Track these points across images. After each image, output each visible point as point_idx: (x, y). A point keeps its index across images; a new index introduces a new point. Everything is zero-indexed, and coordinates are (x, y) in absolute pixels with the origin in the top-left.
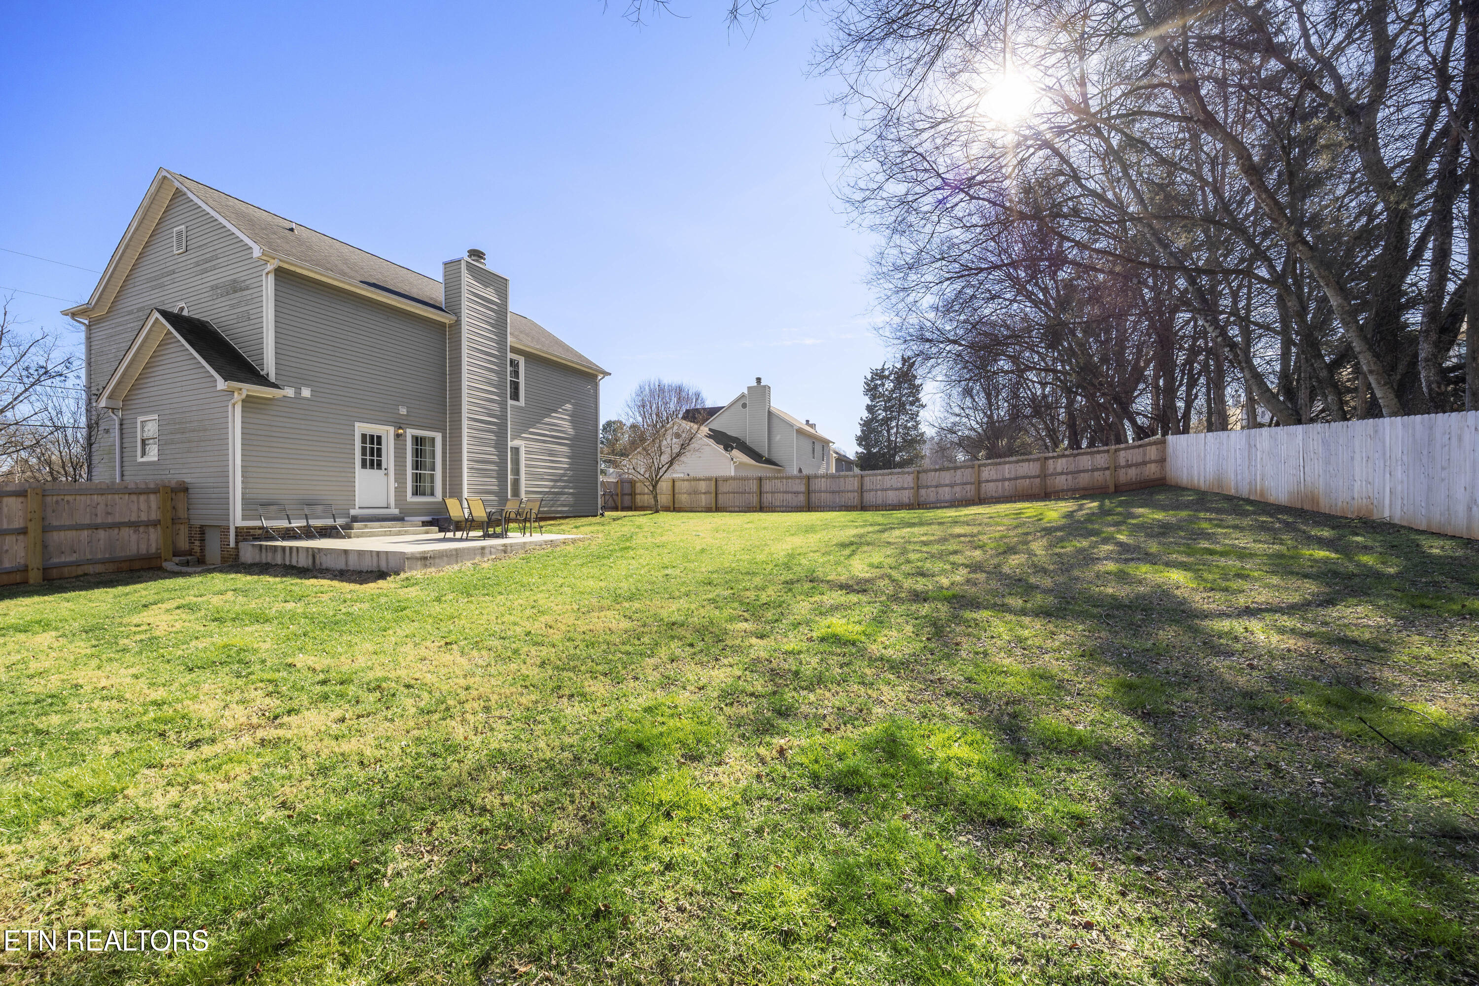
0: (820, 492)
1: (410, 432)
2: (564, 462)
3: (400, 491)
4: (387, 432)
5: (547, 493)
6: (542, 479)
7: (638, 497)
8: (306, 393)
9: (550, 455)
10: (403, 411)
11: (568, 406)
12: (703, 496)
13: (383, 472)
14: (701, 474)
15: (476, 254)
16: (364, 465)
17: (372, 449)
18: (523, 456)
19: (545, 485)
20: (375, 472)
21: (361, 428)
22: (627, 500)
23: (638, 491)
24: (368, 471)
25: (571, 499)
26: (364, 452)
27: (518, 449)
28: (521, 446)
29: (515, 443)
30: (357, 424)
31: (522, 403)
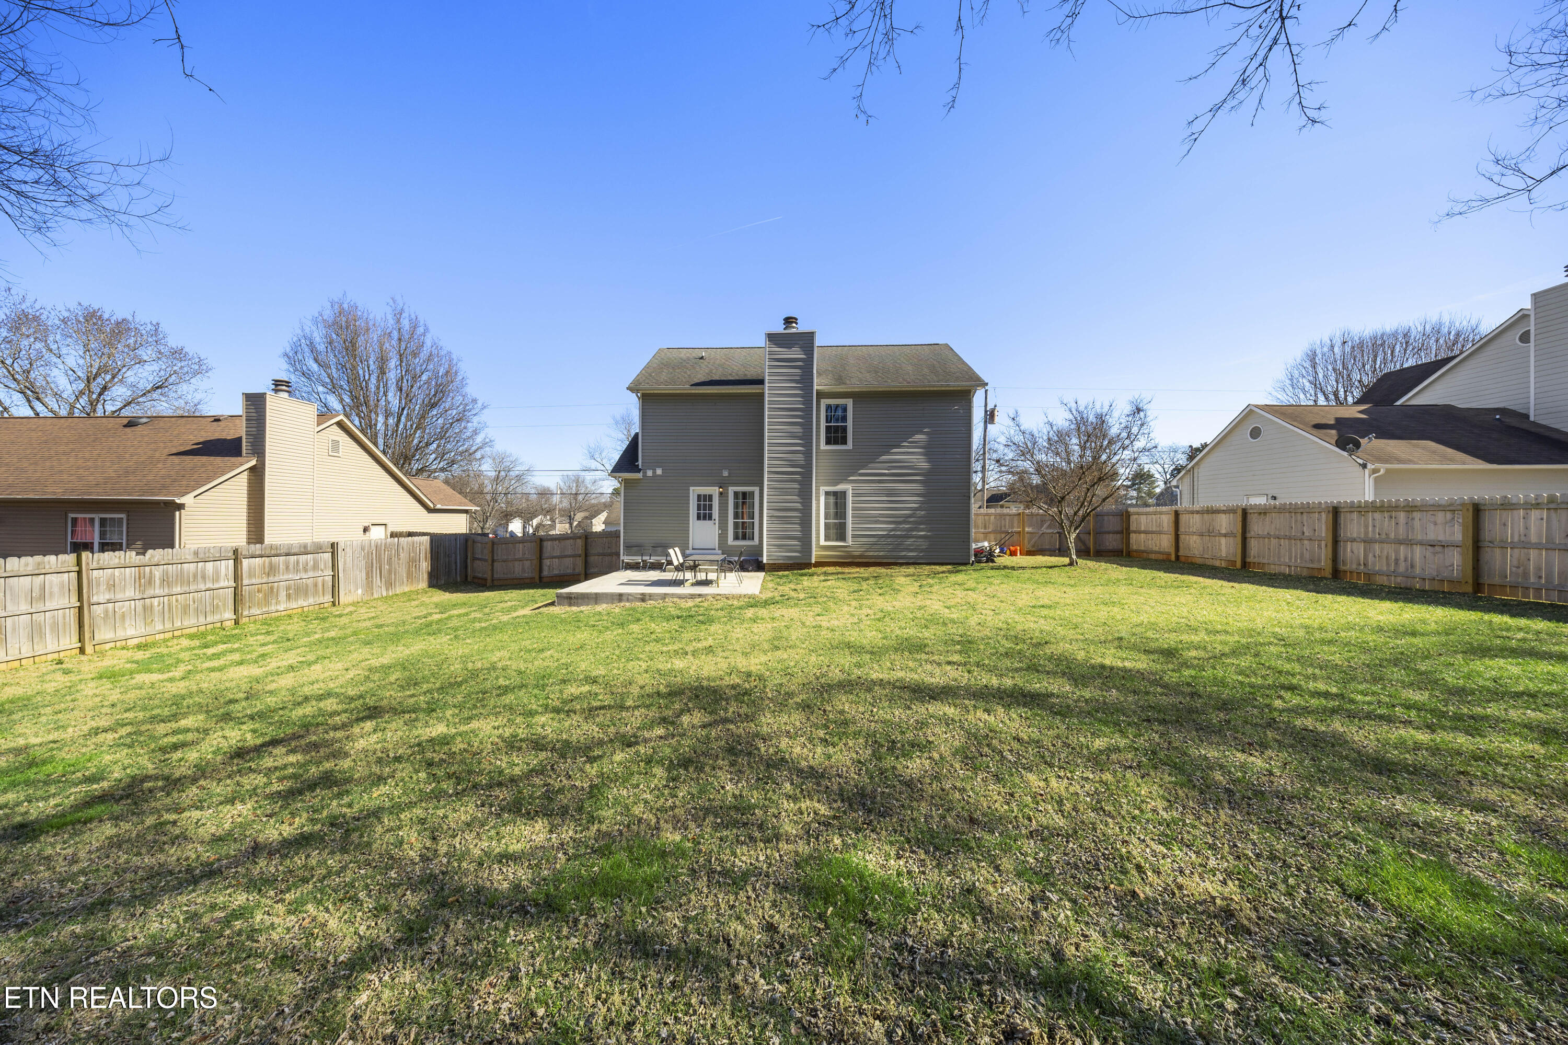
1: (731, 490)
2: (911, 502)
3: (723, 537)
4: (715, 491)
5: (883, 536)
6: (876, 522)
7: (1133, 536)
8: (659, 472)
9: (888, 495)
10: (726, 473)
11: (919, 437)
12: (1223, 540)
13: (712, 522)
14: (1219, 504)
15: (789, 321)
16: (699, 518)
17: (705, 505)
18: (850, 499)
19: (882, 528)
20: (707, 522)
21: (695, 491)
22: (1111, 541)
23: (1133, 527)
24: (702, 522)
25: (924, 544)
26: (699, 509)
27: (845, 492)
28: (848, 489)
29: (840, 487)
30: (691, 488)
31: (850, 445)
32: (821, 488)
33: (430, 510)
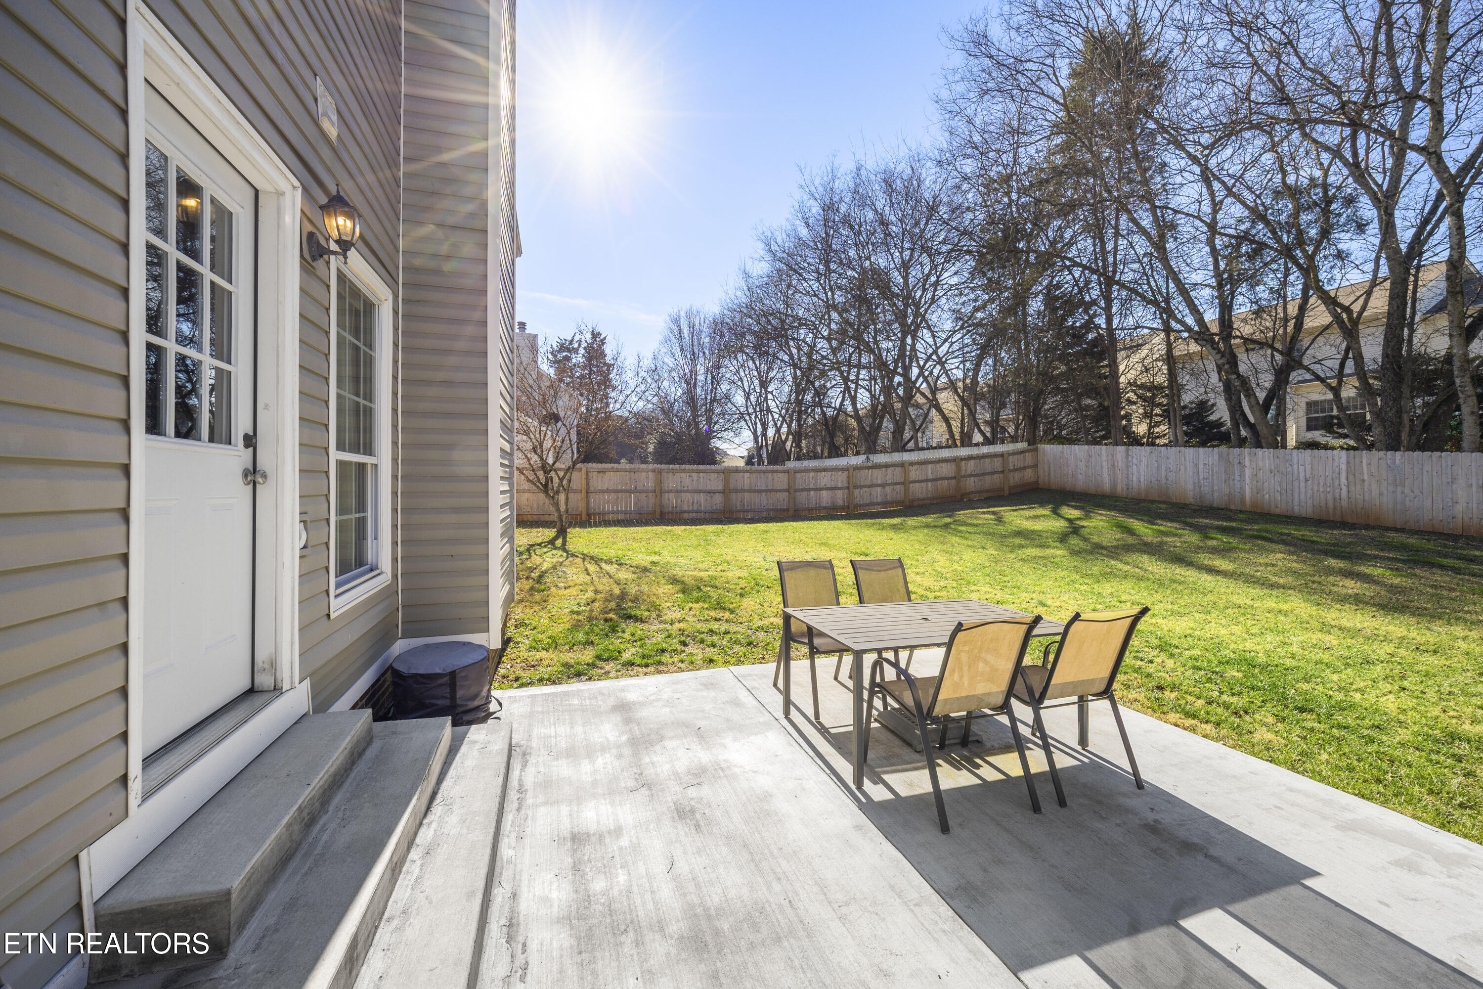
0: (743, 491)
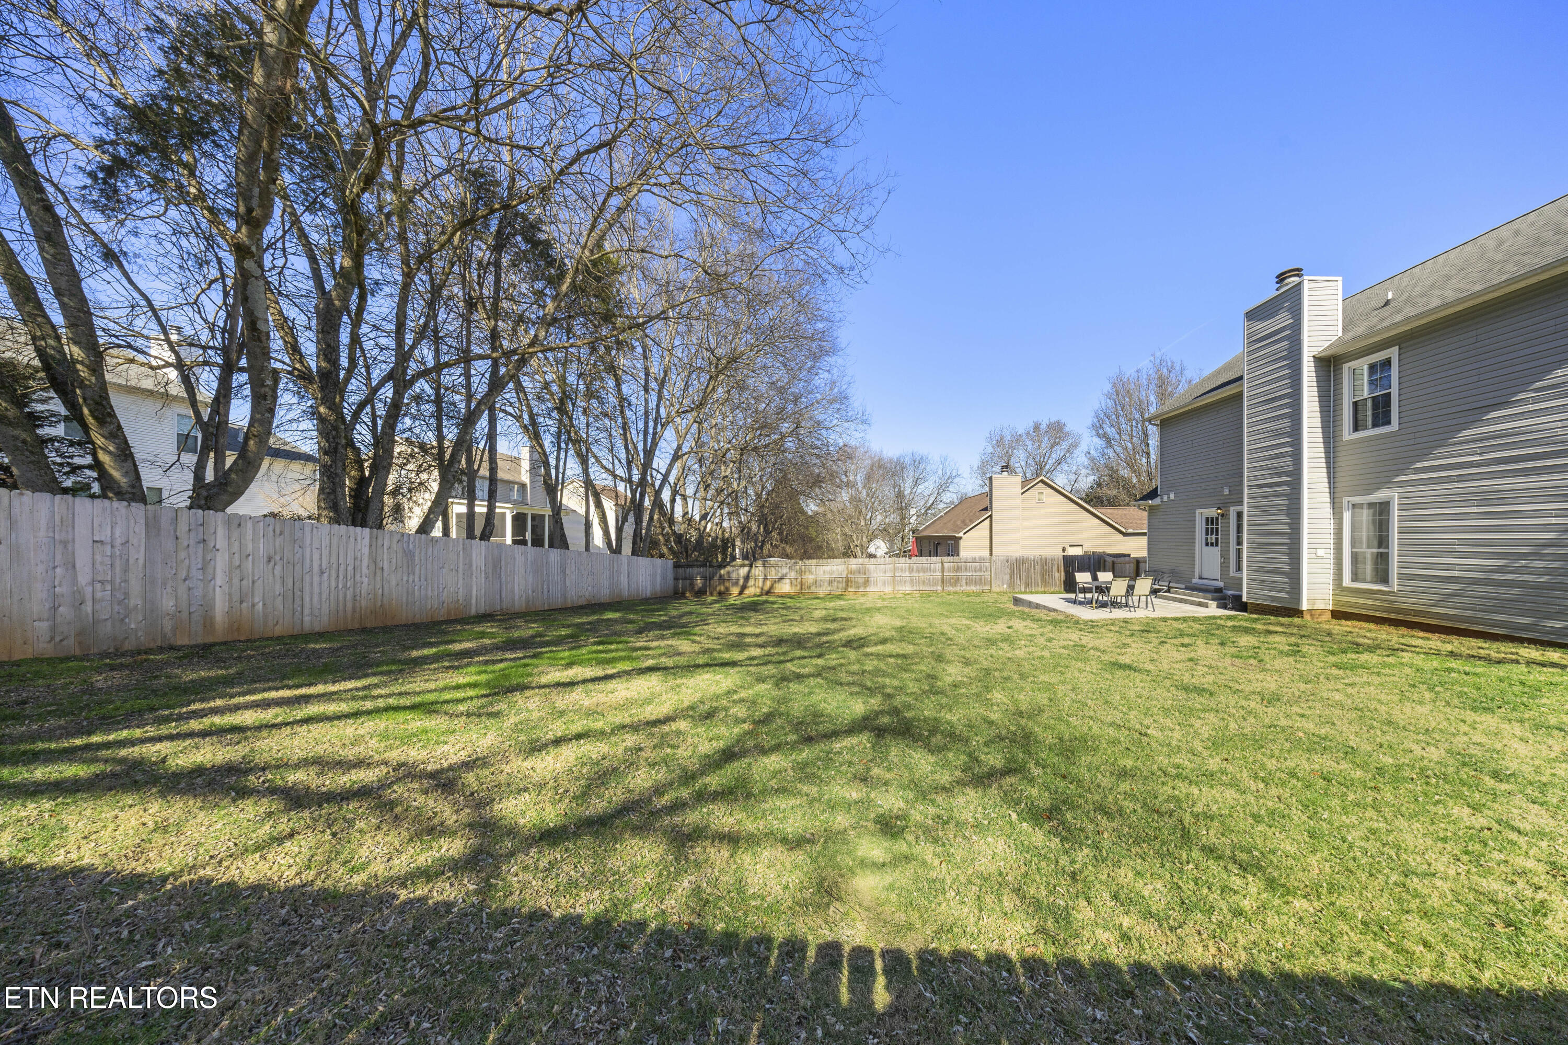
1: (1233, 510)
3: (1224, 566)
4: (1217, 513)
8: (1172, 496)
10: (1227, 491)
16: (1207, 544)
17: (1212, 529)
18: (1397, 514)
20: (1214, 549)
21: (1201, 514)
24: (1209, 549)
26: (1207, 533)
27: (1388, 503)
28: (1392, 498)
29: (1379, 496)
30: (1198, 511)
31: (1395, 426)
32: (1345, 500)
33: (1125, 534)
